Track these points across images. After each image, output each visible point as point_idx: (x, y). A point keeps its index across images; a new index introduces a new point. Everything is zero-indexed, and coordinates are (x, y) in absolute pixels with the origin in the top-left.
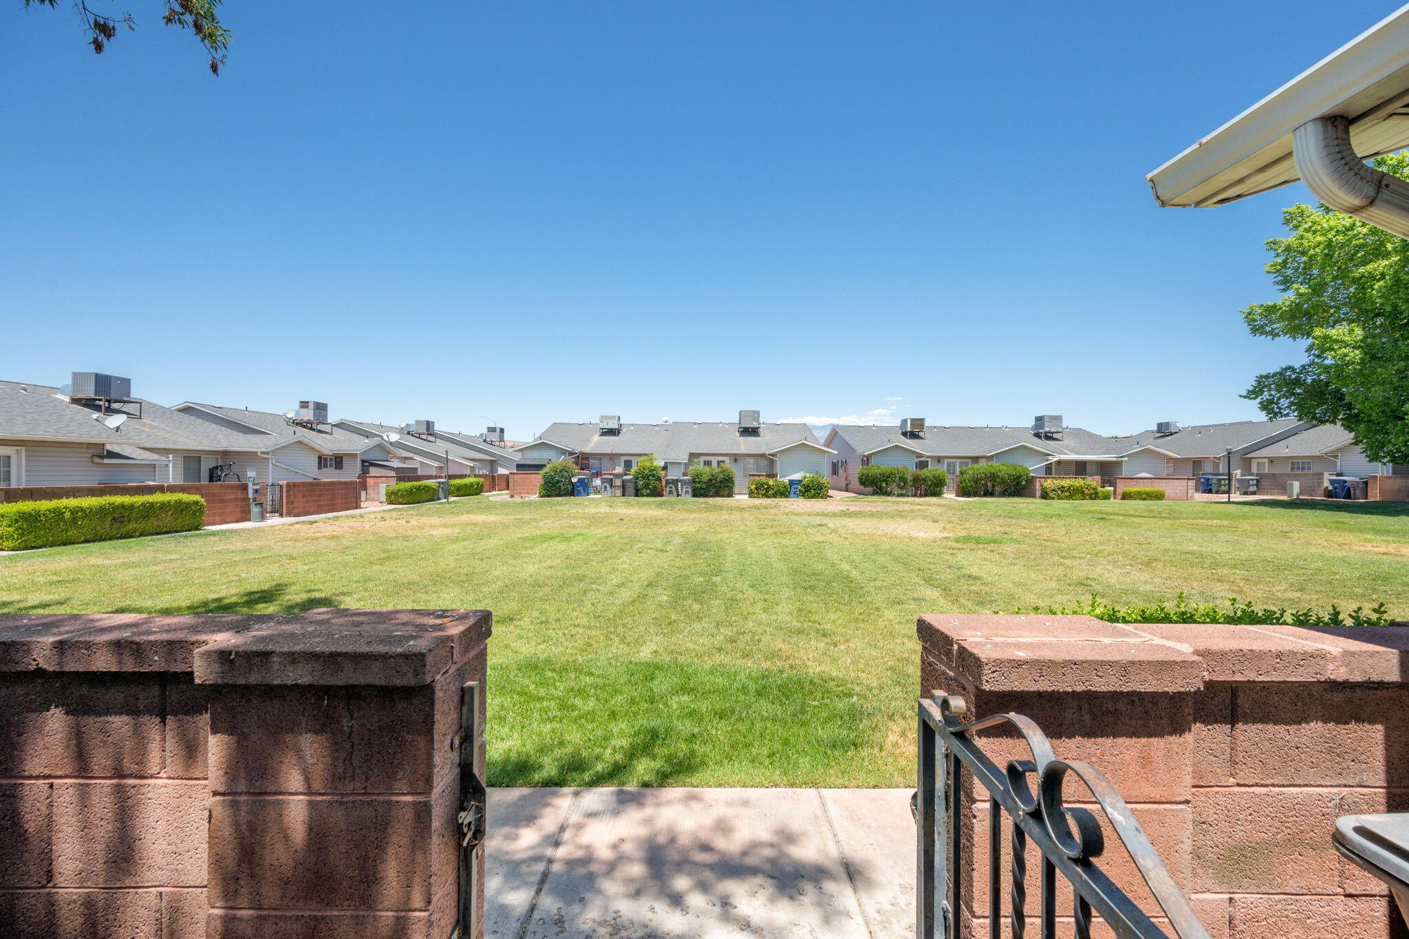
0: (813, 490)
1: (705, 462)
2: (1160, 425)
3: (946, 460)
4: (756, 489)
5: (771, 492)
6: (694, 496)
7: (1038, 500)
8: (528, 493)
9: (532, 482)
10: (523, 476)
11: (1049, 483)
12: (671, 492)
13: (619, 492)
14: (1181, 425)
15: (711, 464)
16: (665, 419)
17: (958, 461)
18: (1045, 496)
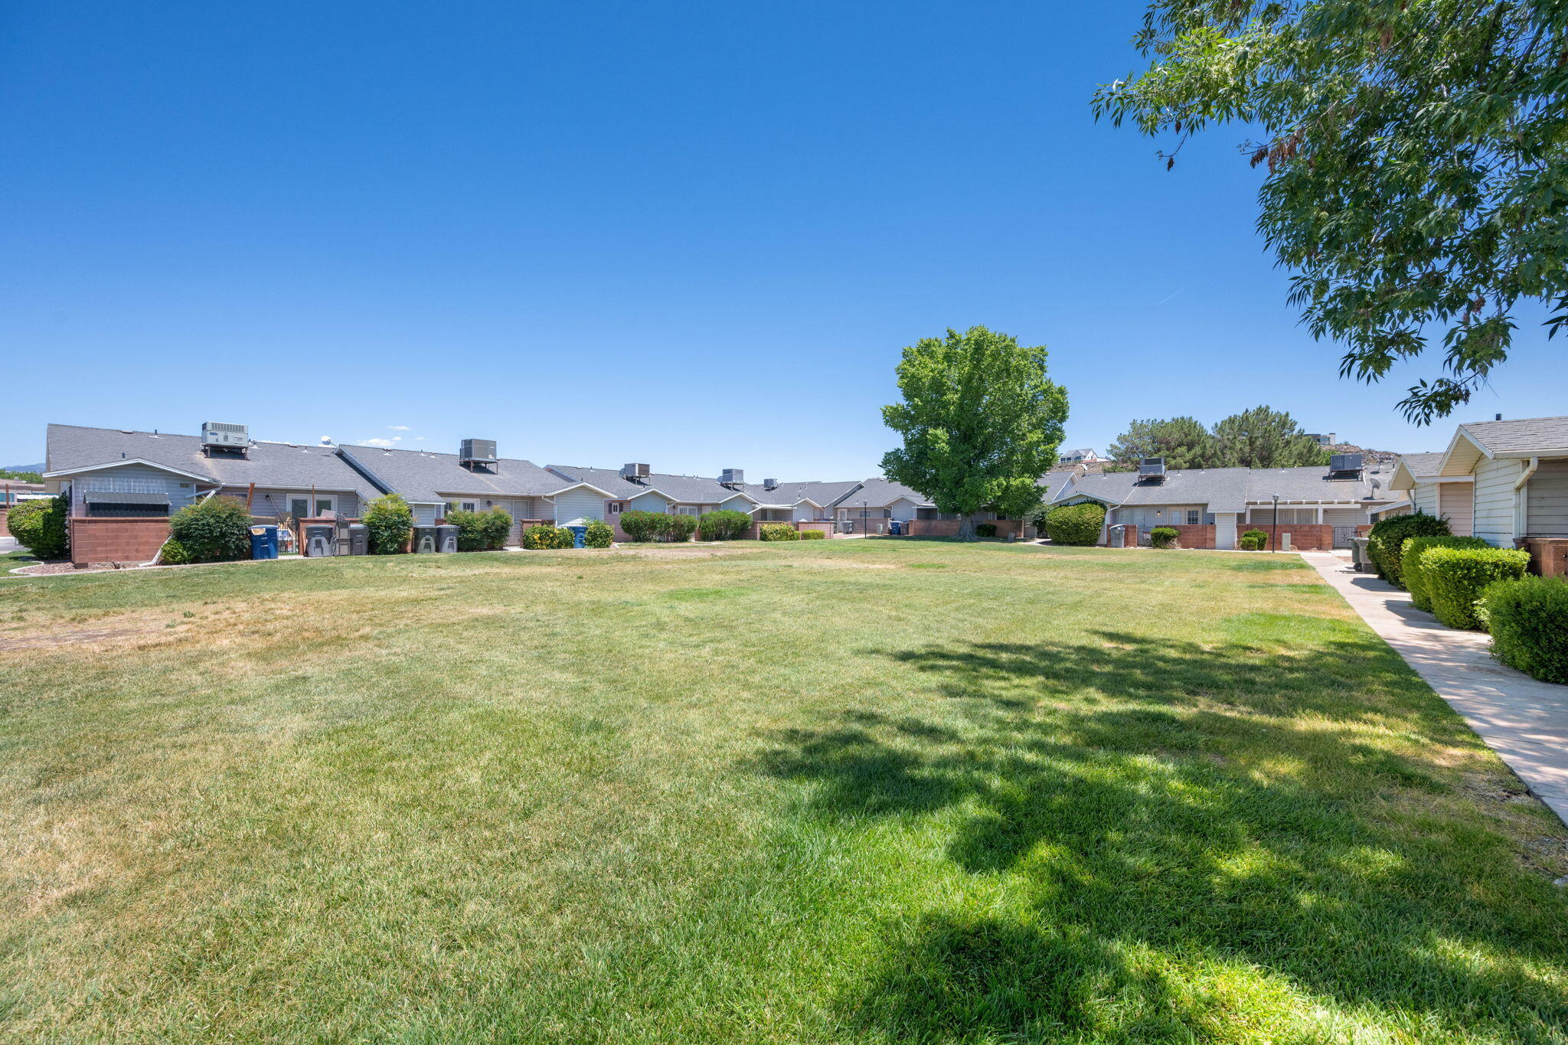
0: (597, 539)
1: (465, 505)
2: (766, 481)
3: (680, 507)
4: (540, 539)
5: (556, 542)
6: (459, 550)
7: (759, 543)
8: (127, 558)
9: (136, 537)
10: (115, 525)
11: (766, 527)
12: (428, 546)
13: (345, 549)
14: (779, 482)
15: (473, 509)
16: (325, 438)
17: (688, 508)
18: (764, 537)
